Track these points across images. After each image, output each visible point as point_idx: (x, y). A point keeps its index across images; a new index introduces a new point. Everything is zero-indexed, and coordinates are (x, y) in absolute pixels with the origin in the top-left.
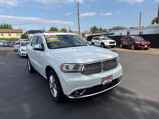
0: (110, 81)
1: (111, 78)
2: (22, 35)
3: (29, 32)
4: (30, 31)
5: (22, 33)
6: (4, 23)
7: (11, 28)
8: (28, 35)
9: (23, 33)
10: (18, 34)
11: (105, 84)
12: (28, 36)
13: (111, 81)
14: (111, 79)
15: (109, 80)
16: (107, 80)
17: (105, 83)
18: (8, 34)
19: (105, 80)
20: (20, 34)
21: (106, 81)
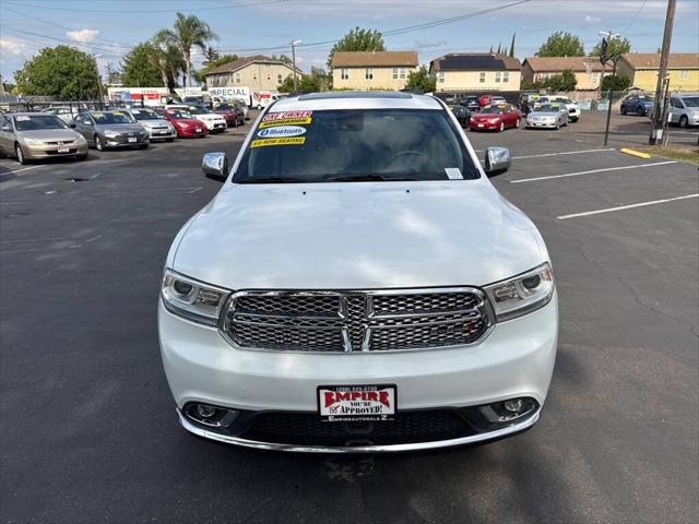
0: (378, 409)
1: (391, 399)
2: (411, 76)
3: (441, 62)
4: (446, 57)
5: (414, 67)
6: (357, 29)
7: (381, 49)
8: (438, 75)
9: (417, 70)
10: (399, 70)
11: (336, 417)
12: (435, 80)
13: (388, 410)
14: (387, 404)
15: (374, 404)
16: (359, 400)
17: (339, 412)
18: (364, 70)
19: (340, 397)
20: (407, 72)
21: (345, 403)
